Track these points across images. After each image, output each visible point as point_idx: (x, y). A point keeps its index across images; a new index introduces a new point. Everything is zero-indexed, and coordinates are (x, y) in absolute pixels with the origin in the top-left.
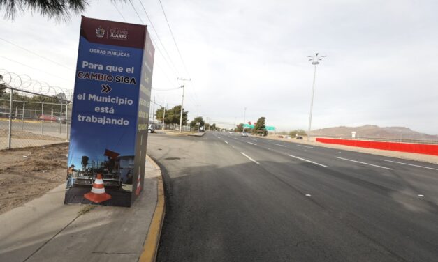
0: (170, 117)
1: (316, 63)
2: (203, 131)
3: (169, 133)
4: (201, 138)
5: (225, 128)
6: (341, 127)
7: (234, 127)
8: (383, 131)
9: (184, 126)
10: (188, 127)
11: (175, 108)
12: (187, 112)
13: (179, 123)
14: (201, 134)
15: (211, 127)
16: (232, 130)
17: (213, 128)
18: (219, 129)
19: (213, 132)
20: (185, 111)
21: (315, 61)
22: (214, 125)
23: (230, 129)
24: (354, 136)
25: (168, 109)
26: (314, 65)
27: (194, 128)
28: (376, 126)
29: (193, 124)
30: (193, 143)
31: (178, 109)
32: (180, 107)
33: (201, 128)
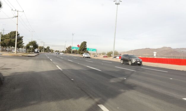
0: (6, 41)
1: (118, 4)
2: (37, 52)
3: (5, 54)
4: (33, 58)
5: (58, 50)
6: (146, 49)
7: (64, 50)
8: (175, 51)
9: (20, 49)
10: (24, 49)
11: (11, 33)
12: (22, 37)
13: (14, 46)
14: (34, 55)
15: (45, 49)
16: (63, 52)
17: (47, 50)
18: (53, 51)
19: (46, 54)
20: (21, 36)
21: (117, 2)
22: (48, 48)
23: (62, 50)
24: (155, 55)
25: (5, 34)
26: (117, 5)
27: (28, 50)
28: (170, 48)
29: (28, 47)
30: (25, 61)
31: (13, 34)
32: (15, 32)
33: (36, 50)
